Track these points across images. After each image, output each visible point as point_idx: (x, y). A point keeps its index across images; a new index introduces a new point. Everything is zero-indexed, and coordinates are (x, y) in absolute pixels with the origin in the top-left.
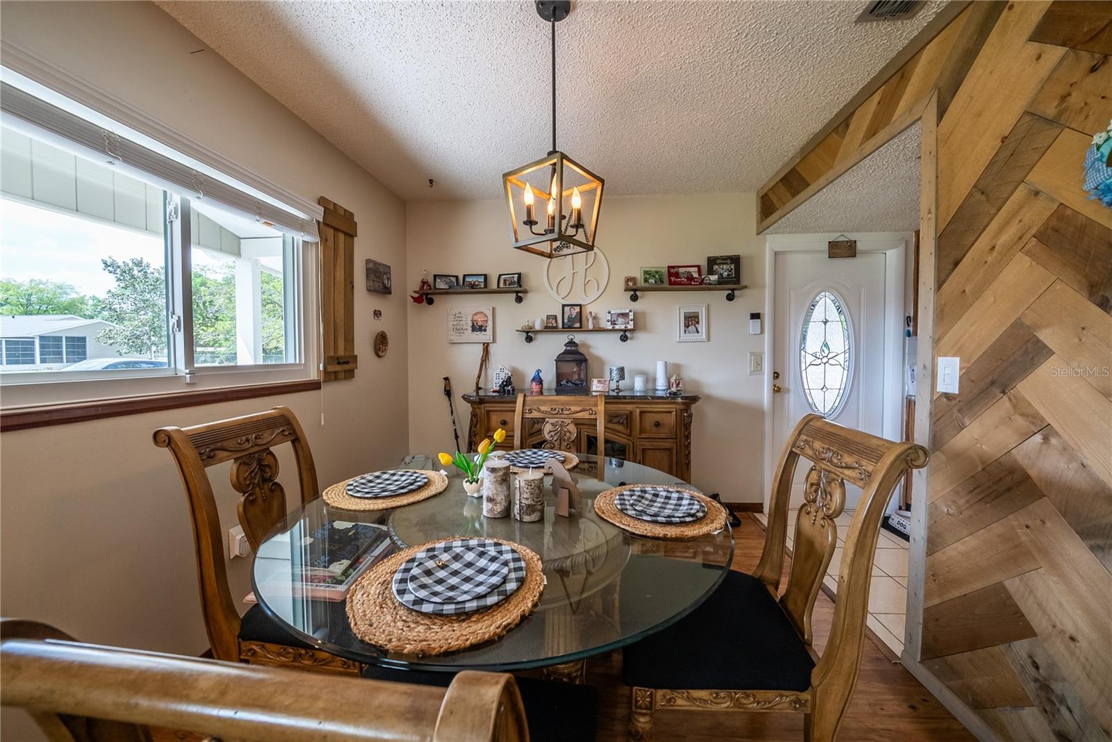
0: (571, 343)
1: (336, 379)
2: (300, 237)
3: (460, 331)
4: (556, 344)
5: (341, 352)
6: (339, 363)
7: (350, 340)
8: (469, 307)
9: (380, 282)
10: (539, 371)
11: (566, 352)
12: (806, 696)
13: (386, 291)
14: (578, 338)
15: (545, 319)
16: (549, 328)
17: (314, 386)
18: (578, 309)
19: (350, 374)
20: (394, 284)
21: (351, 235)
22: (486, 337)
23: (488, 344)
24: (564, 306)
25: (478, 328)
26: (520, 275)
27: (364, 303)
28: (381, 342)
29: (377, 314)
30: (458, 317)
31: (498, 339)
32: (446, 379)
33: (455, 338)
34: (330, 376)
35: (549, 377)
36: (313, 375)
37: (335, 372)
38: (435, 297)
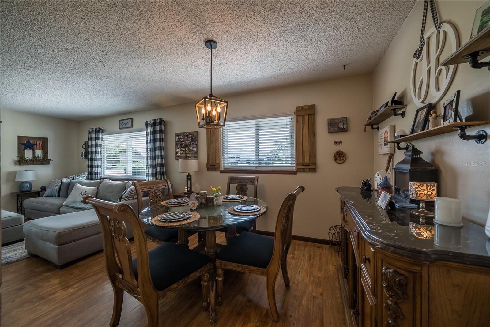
1: (304, 172)
5: (307, 160)
6: (303, 165)
7: (313, 156)
9: (338, 126)
13: (343, 130)
17: (294, 173)
19: (312, 170)
21: (312, 114)
22: (387, 149)
23: (392, 154)
25: (385, 143)
27: (325, 139)
28: (340, 156)
33: (380, 151)
34: (300, 169)
36: (294, 169)
37: (303, 169)
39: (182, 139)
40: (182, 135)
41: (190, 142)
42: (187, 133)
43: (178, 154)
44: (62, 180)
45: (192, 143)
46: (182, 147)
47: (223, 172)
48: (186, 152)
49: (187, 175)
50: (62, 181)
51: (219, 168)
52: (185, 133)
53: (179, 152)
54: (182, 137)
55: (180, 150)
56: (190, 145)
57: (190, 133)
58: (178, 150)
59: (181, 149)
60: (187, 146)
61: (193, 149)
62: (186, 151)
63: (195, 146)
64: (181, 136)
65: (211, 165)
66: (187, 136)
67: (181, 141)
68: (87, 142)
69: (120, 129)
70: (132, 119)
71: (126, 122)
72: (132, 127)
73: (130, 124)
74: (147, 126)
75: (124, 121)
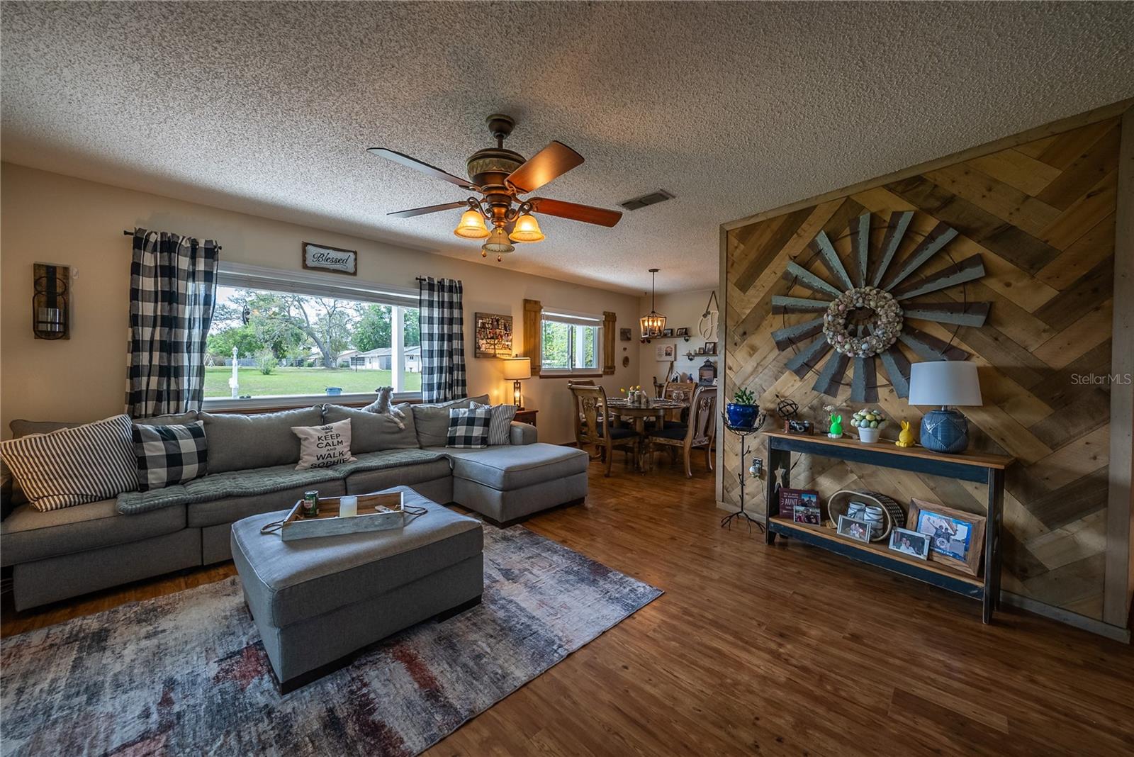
0: (708, 361)
1: (608, 374)
2: (597, 327)
3: (660, 355)
4: (700, 361)
5: (610, 365)
6: (609, 369)
7: (613, 360)
8: (665, 344)
9: (626, 335)
10: (691, 375)
11: (704, 366)
12: (682, 442)
13: (629, 339)
14: (712, 359)
15: (698, 350)
16: (697, 355)
17: (600, 376)
18: (713, 344)
19: (613, 373)
20: (633, 335)
21: (614, 321)
22: (671, 358)
23: (673, 362)
24: (706, 343)
25: (668, 354)
26: (686, 329)
27: (619, 345)
28: (626, 361)
29: (625, 349)
30: (660, 349)
31: (678, 358)
32: (654, 378)
33: (658, 359)
34: (605, 373)
35: (696, 378)
36: (600, 373)
37: (608, 372)
38: (651, 340)
39: (488, 324)
40: (488, 318)
41: (502, 331)
42: (497, 316)
43: (482, 350)
45: (505, 334)
46: (488, 338)
47: (541, 377)
48: (495, 347)
49: (515, 383)
51: (539, 371)
52: (494, 315)
53: (484, 346)
54: (489, 321)
55: (484, 341)
56: (501, 337)
57: (502, 317)
58: (481, 342)
61: (507, 343)
62: (495, 344)
63: (509, 337)
66: (498, 321)
67: (487, 329)
68: (66, 269)
69: (305, 267)
70: (355, 253)
71: (333, 254)
72: (355, 274)
73: (351, 268)
74: (431, 287)
75: (328, 251)
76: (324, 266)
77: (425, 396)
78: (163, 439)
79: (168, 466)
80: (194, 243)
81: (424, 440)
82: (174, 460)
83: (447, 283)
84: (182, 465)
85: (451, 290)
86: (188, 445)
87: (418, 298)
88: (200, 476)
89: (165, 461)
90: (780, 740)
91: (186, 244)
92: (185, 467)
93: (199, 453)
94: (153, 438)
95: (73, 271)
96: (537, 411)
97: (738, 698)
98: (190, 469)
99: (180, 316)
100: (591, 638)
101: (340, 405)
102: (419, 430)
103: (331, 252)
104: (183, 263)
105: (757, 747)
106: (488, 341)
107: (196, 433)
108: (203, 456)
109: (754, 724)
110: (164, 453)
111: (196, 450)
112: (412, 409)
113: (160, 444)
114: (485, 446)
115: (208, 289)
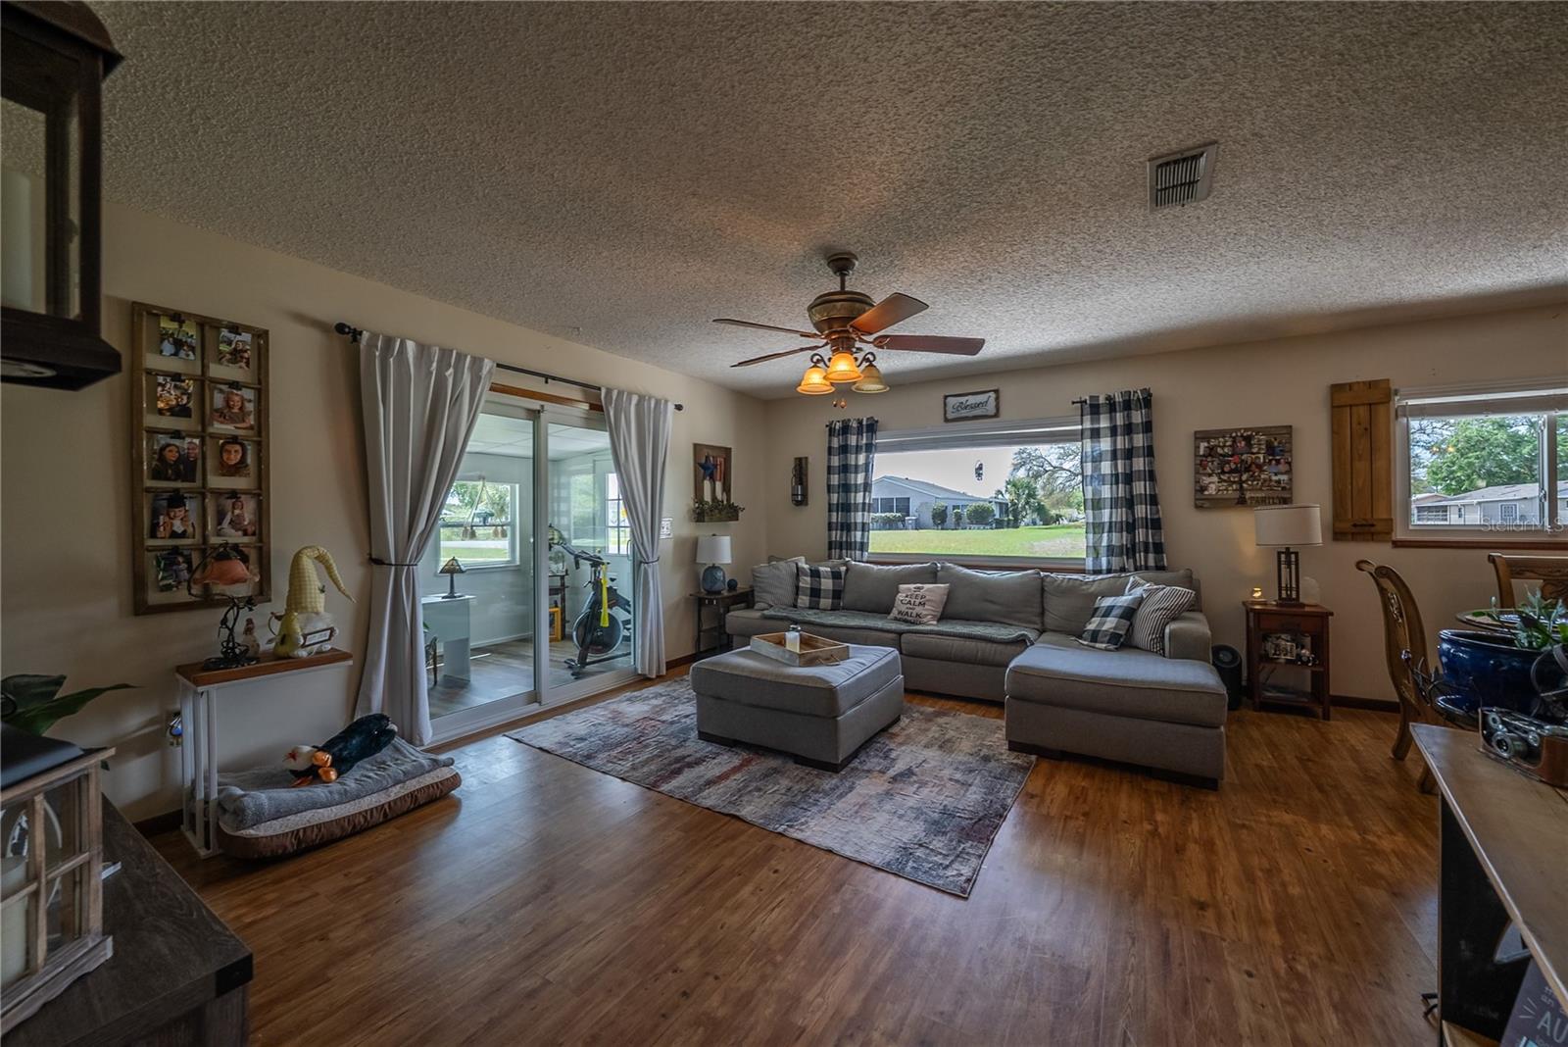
39: (1223, 447)
40: (1224, 437)
41: (1261, 456)
42: (1246, 430)
43: (1206, 493)
44: (797, 564)
45: (1270, 460)
46: (1223, 472)
47: (1397, 544)
48: (1241, 487)
49: (1280, 554)
50: (797, 568)
51: (1389, 531)
52: (1240, 430)
53: (1213, 486)
54: (1226, 441)
55: (1215, 479)
56: (1260, 467)
57: (1258, 431)
58: (1206, 480)
59: (1220, 478)
60: (1247, 470)
61: (1274, 478)
62: (1241, 482)
63: (1283, 467)
64: (1221, 439)
65: (1355, 525)
66: (1248, 439)
67: (1221, 455)
68: (806, 458)
69: (947, 420)
70: (996, 391)
71: (972, 400)
72: (996, 415)
73: (991, 408)
74: (1095, 410)
75: (966, 398)
76: (963, 415)
77: (1089, 565)
78: (811, 576)
79: (811, 596)
80: (860, 422)
81: (1049, 619)
82: (815, 593)
83: (1118, 399)
84: (819, 597)
85: (1127, 406)
86: (827, 584)
87: (1080, 427)
88: (834, 608)
89: (809, 592)
90: (685, 994)
91: (855, 425)
92: (822, 600)
93: (834, 591)
94: (806, 575)
95: (810, 460)
96: (1332, 614)
97: (750, 963)
98: (825, 602)
99: (848, 482)
100: (815, 843)
101: (956, 564)
102: (1046, 607)
103: (970, 398)
104: (853, 440)
105: (675, 971)
106: (1224, 477)
107: (836, 575)
108: (837, 594)
109: (707, 974)
110: (809, 586)
111: (831, 588)
112: (1042, 578)
113: (808, 579)
114: (1112, 647)
115: (867, 458)
